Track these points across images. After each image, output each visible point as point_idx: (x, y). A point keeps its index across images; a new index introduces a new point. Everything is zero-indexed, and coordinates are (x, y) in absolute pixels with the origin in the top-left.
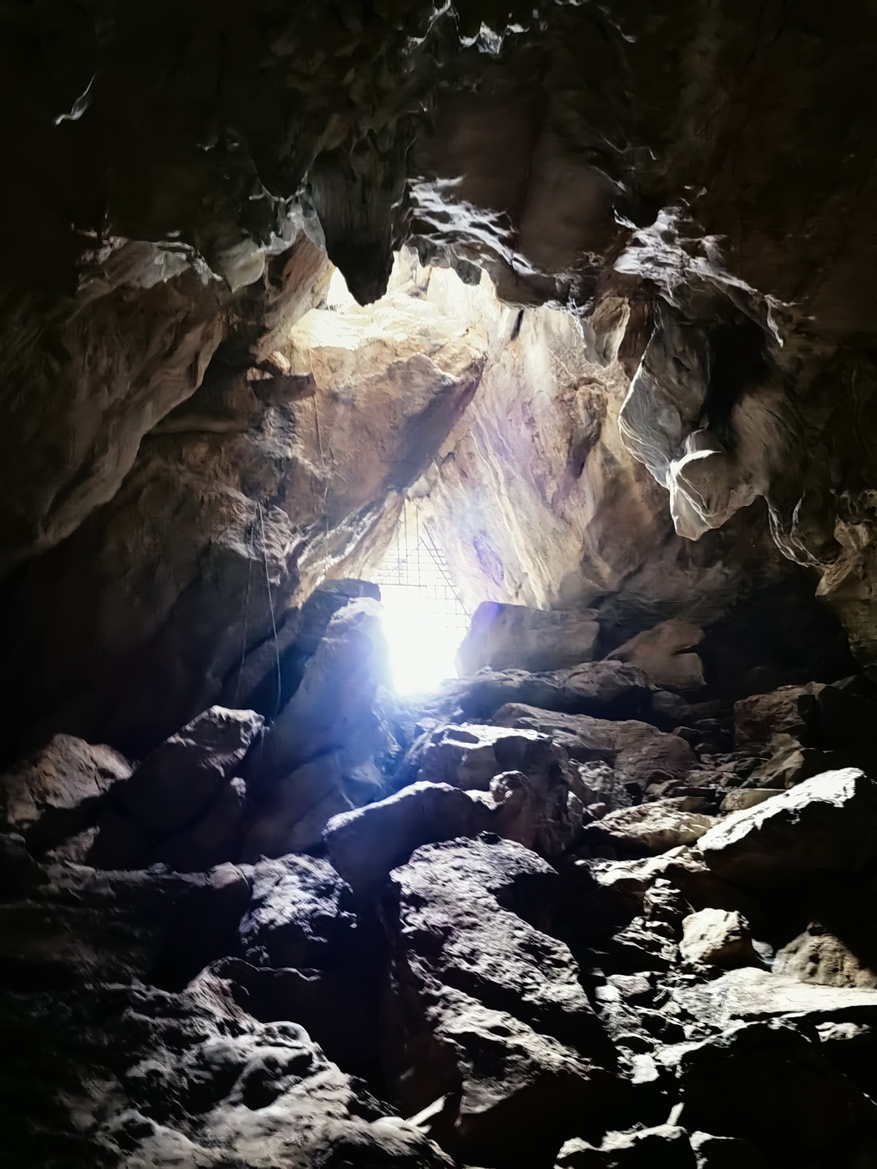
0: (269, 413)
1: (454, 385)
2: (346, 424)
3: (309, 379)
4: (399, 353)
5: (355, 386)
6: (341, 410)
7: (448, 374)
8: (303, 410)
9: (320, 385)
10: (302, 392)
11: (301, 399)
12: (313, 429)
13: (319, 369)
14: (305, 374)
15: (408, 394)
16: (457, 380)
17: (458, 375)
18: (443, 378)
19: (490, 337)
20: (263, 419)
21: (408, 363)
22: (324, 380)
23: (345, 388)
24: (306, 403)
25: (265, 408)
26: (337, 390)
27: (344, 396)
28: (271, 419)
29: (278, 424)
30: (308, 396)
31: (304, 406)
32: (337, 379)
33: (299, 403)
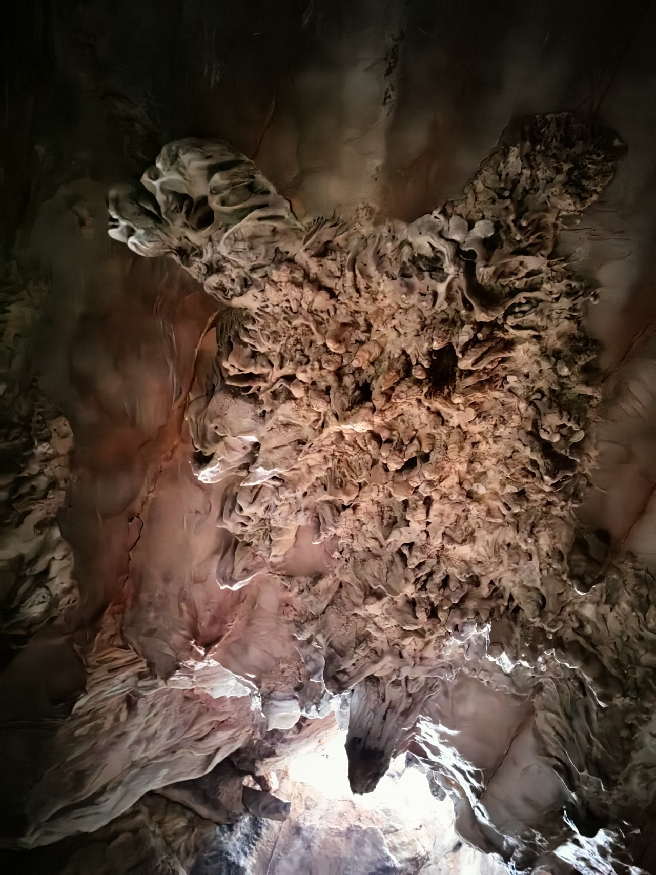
0: (244, 818)
1: (395, 869)
2: (296, 859)
3: (286, 806)
4: (362, 818)
5: (318, 829)
6: (298, 843)
7: (392, 857)
8: (270, 829)
9: (292, 815)
10: (276, 815)
11: (273, 819)
12: (270, 850)
13: (297, 801)
14: (285, 801)
15: (356, 858)
16: (398, 866)
17: (401, 862)
18: (388, 858)
19: (437, 839)
20: (237, 821)
21: (365, 831)
22: (296, 812)
23: (308, 827)
24: (275, 824)
25: (243, 813)
26: (302, 826)
27: (304, 833)
28: (243, 824)
29: (246, 831)
30: (279, 820)
31: (273, 827)
32: (307, 817)
33: (270, 821)
